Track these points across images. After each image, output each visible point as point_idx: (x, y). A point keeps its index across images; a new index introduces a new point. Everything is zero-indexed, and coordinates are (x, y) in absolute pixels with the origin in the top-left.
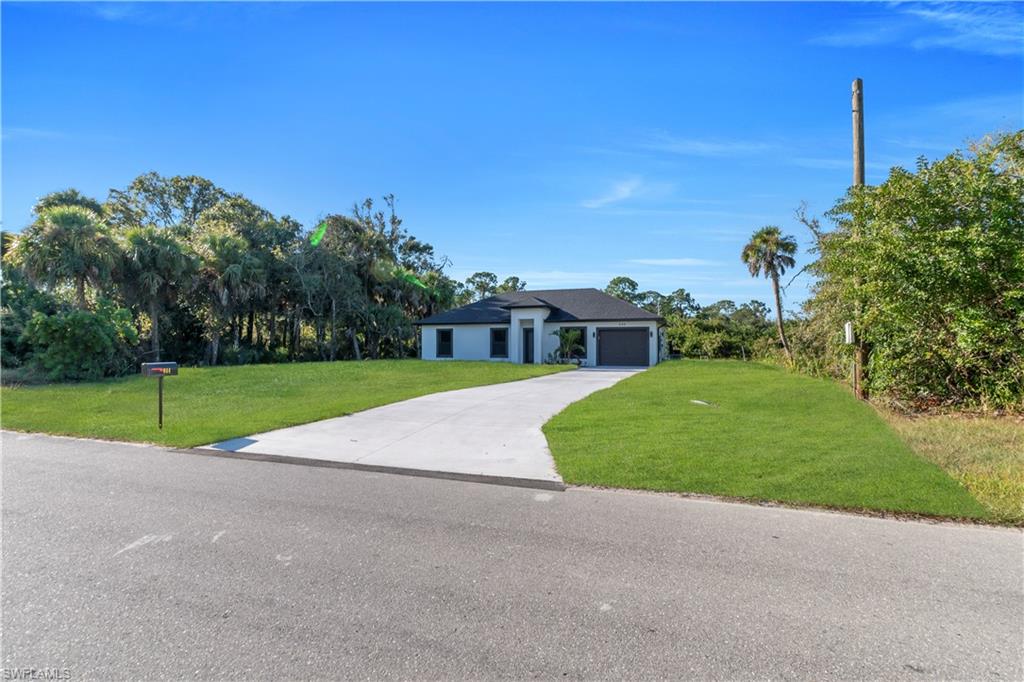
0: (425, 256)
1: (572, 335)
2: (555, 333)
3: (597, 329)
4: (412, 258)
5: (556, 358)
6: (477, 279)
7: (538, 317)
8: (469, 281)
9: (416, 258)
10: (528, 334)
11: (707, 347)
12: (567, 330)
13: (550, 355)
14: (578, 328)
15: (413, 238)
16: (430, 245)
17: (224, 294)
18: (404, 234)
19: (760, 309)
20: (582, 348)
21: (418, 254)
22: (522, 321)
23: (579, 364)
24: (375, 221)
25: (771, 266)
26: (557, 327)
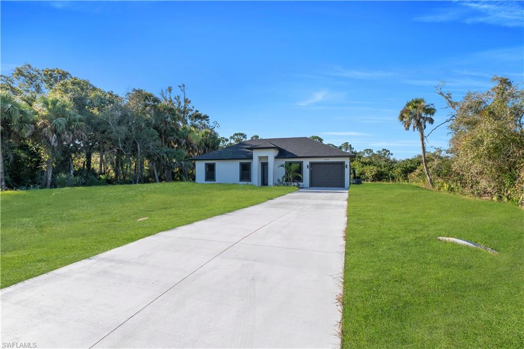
0: (204, 122)
1: (294, 167)
2: (282, 166)
3: (310, 162)
4: (197, 123)
5: (282, 182)
6: (236, 137)
7: (271, 155)
8: (231, 138)
9: (199, 122)
10: (264, 166)
11: (368, 174)
12: (290, 164)
13: (279, 180)
14: (298, 162)
15: (197, 111)
16: (207, 115)
17: (53, 139)
18: (192, 109)
19: (387, 153)
20: (300, 175)
21: (200, 120)
22: (260, 158)
23: (298, 186)
24: (174, 101)
25: (419, 123)
26: (283, 161)
